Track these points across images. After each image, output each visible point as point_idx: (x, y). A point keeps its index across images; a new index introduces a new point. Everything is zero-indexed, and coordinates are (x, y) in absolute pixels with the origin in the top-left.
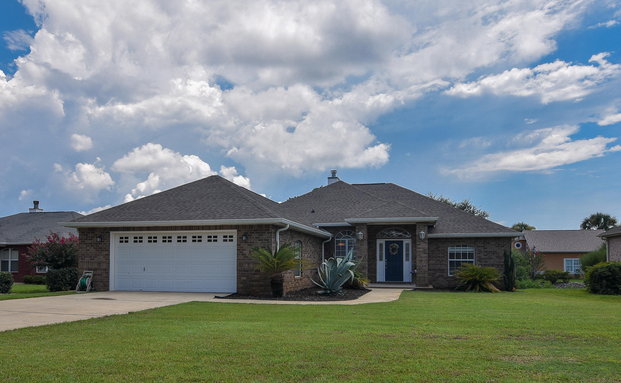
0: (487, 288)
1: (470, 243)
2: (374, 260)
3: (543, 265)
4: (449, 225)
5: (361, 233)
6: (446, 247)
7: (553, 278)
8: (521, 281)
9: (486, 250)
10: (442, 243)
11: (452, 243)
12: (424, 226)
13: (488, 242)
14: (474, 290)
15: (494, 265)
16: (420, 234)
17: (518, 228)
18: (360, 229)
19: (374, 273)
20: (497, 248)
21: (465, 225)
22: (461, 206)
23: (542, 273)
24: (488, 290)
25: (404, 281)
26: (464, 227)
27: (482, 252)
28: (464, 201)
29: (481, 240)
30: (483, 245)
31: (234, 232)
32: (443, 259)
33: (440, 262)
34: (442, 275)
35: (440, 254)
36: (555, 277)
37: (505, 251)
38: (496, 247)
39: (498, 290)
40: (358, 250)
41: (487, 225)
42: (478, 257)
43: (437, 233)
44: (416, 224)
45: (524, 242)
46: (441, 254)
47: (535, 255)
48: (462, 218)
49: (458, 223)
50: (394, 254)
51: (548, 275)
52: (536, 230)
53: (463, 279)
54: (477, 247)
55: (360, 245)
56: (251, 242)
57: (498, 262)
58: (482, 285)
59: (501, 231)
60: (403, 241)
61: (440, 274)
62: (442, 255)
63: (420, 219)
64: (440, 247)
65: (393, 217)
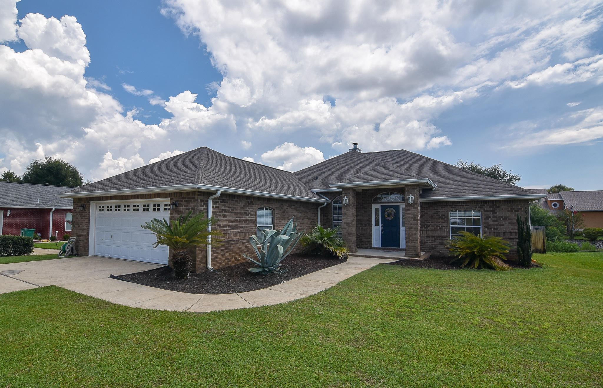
0: (490, 264)
1: (475, 207)
2: (369, 225)
3: (581, 223)
4: (450, 188)
5: (346, 198)
6: (447, 211)
7: (593, 236)
8: (554, 242)
9: (495, 216)
10: (441, 208)
11: (454, 207)
12: (413, 189)
13: (497, 205)
14: (472, 266)
15: (506, 232)
16: (408, 198)
17: (556, 190)
18: (346, 194)
19: (369, 238)
20: (509, 213)
21: (469, 187)
22: (491, 171)
23: (581, 230)
24: (491, 268)
25: (400, 248)
26: (468, 189)
27: (490, 217)
28: (494, 166)
29: (488, 203)
30: (491, 209)
31: (167, 200)
32: (443, 225)
33: (439, 228)
34: (443, 243)
35: (439, 219)
36: (595, 235)
37: (518, 217)
38: (508, 211)
39: (506, 266)
40: (345, 216)
41: (497, 186)
42: (485, 223)
43: (435, 196)
44: (404, 188)
45: (561, 202)
46: (441, 219)
47: (573, 214)
48: (468, 179)
49: (463, 185)
50: (390, 219)
51: (588, 233)
52: (574, 191)
53: (458, 251)
54: (485, 211)
55: (346, 210)
56: (180, 211)
57: (512, 229)
58: (485, 260)
59: (514, 192)
60: (399, 205)
61: (441, 241)
62: (443, 221)
63: (407, 181)
64: (439, 212)
65: (379, 180)
